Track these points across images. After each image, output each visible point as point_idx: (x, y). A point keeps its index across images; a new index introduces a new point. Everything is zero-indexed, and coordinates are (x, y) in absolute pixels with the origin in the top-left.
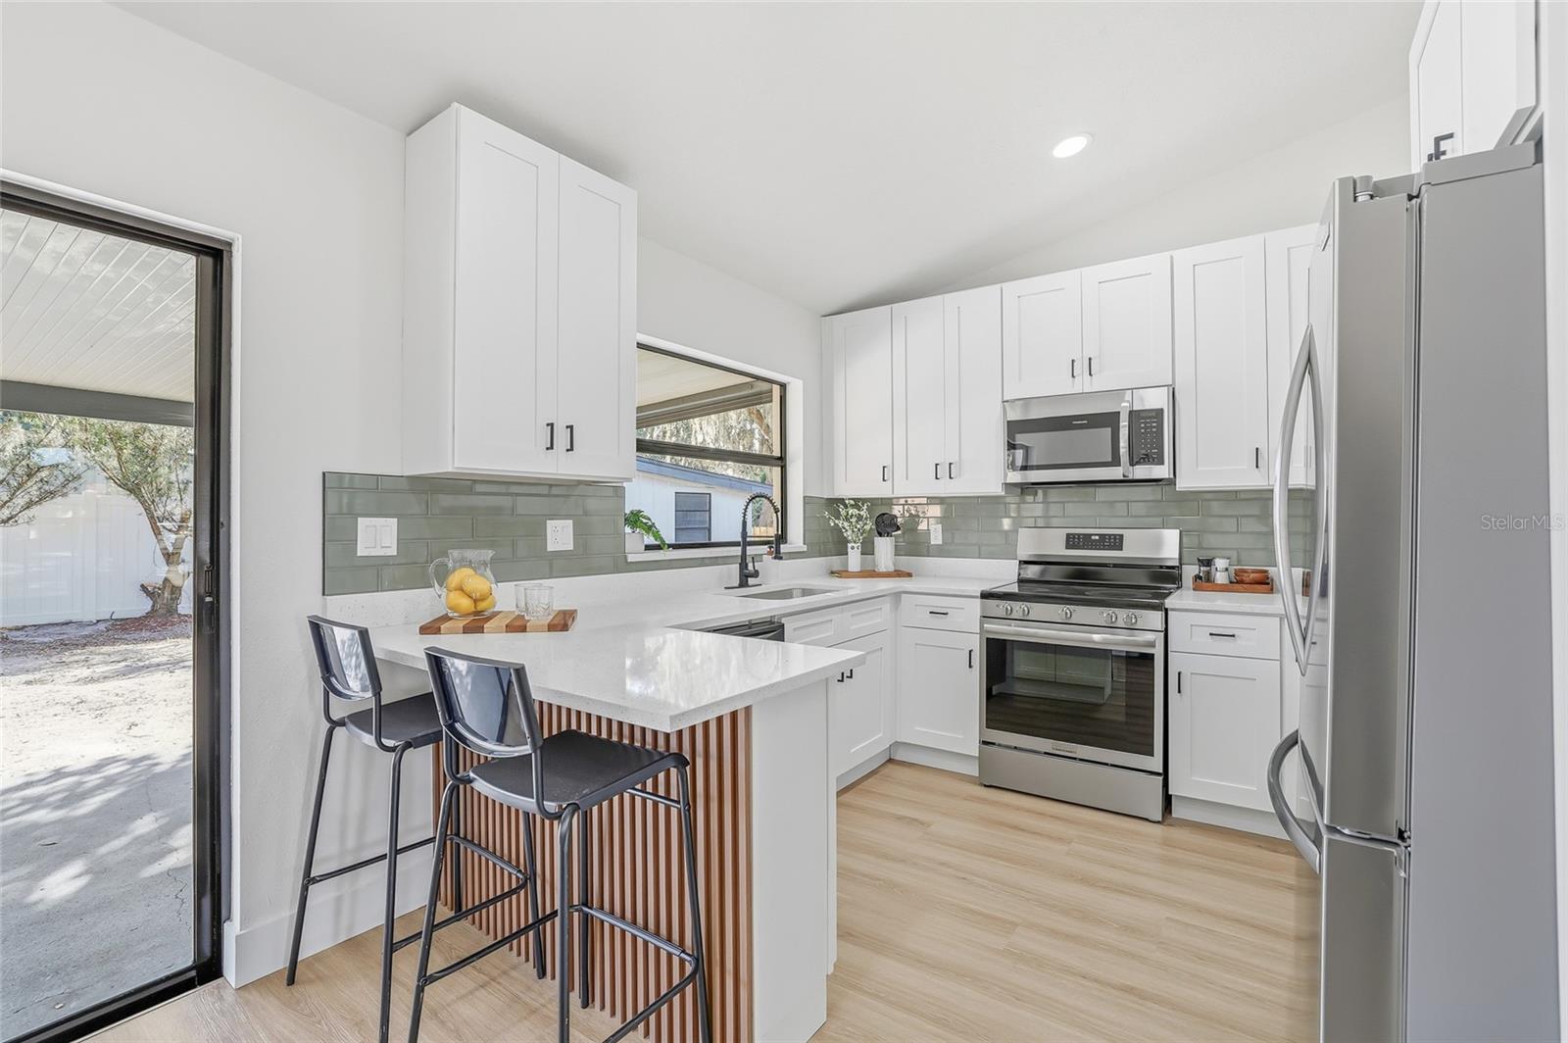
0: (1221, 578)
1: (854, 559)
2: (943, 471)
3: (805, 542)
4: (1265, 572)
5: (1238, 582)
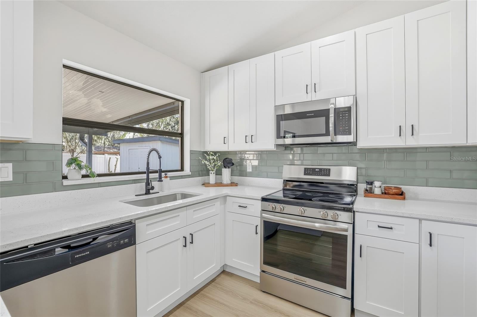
0: (377, 191)
1: (212, 179)
2: (249, 139)
3: (190, 171)
4: (400, 189)
5: (386, 193)
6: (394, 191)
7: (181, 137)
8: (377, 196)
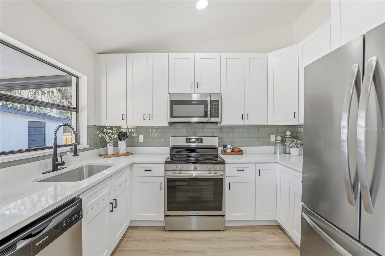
0: (229, 151)
1: (110, 149)
2: (147, 117)
3: (88, 144)
4: (240, 148)
5: (233, 151)
6: (238, 150)
7: (77, 112)
8: (229, 154)
